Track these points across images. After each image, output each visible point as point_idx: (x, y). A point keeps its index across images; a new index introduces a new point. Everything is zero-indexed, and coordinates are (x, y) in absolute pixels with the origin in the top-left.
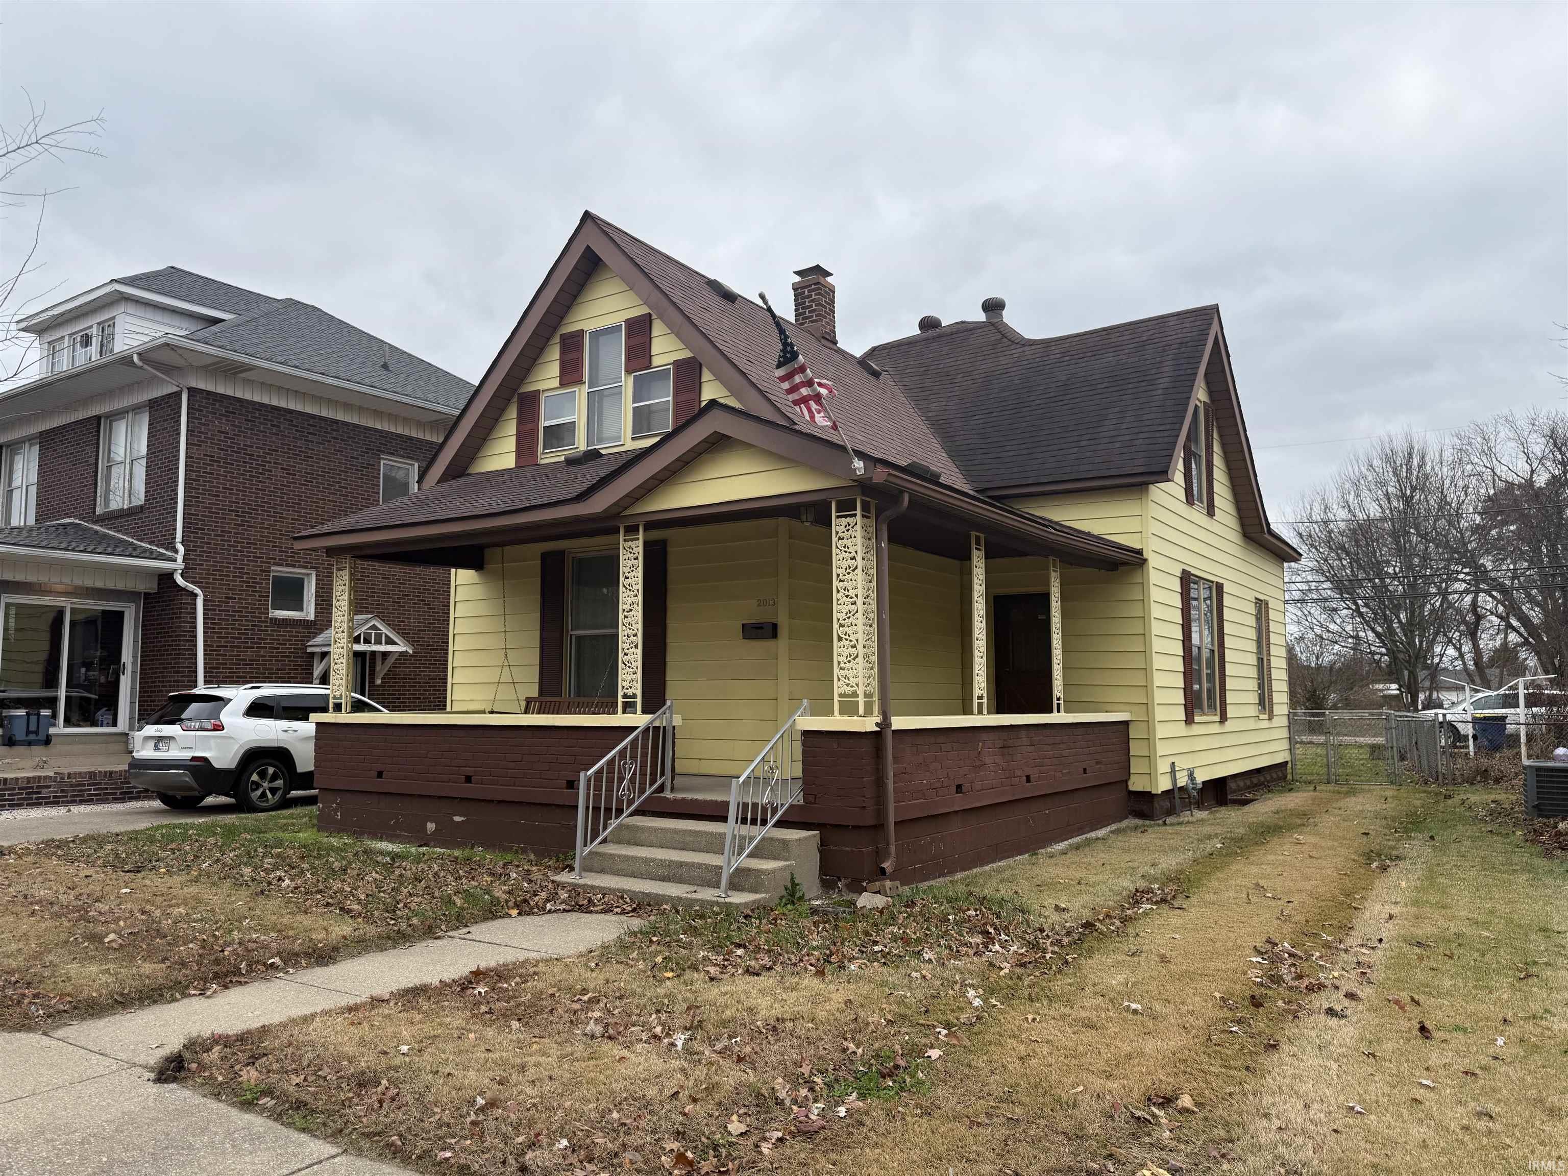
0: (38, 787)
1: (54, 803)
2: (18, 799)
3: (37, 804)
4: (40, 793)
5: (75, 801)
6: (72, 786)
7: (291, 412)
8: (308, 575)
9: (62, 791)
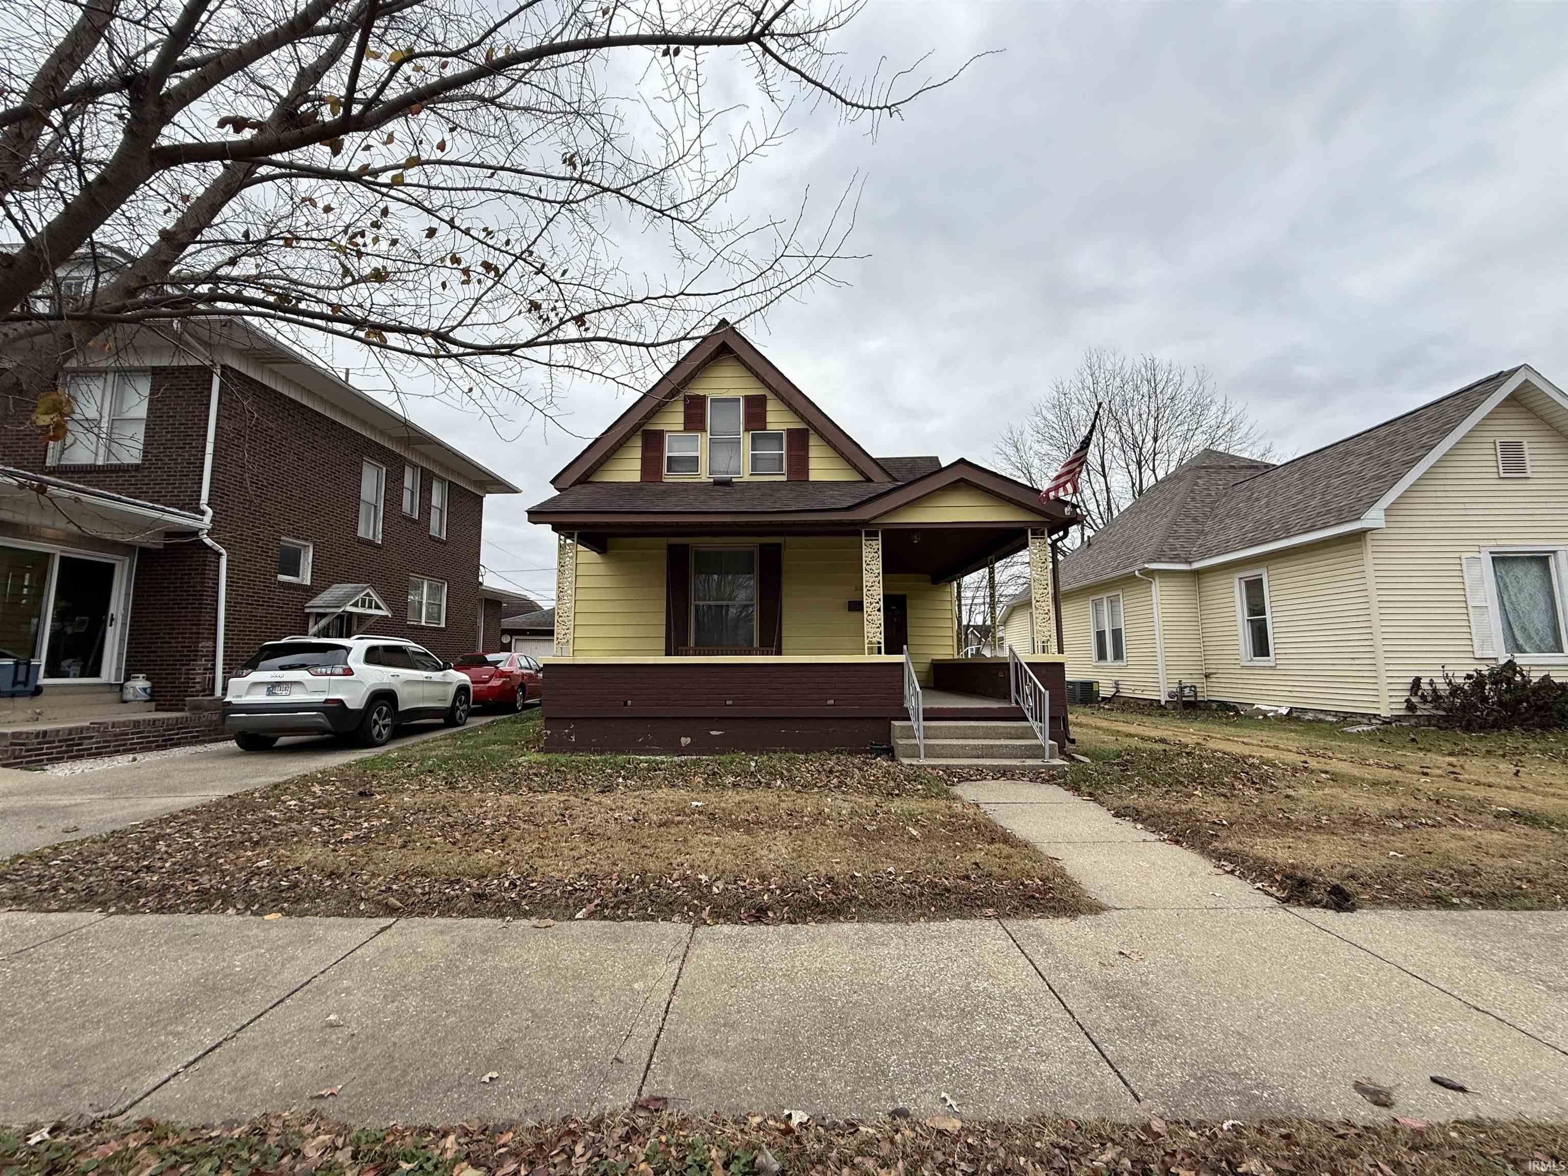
0: (80, 738)
1: (97, 754)
2: (58, 753)
3: (79, 757)
4: (81, 744)
5: (118, 751)
6: (115, 735)
7: (304, 406)
8: (305, 546)
9: (105, 742)
